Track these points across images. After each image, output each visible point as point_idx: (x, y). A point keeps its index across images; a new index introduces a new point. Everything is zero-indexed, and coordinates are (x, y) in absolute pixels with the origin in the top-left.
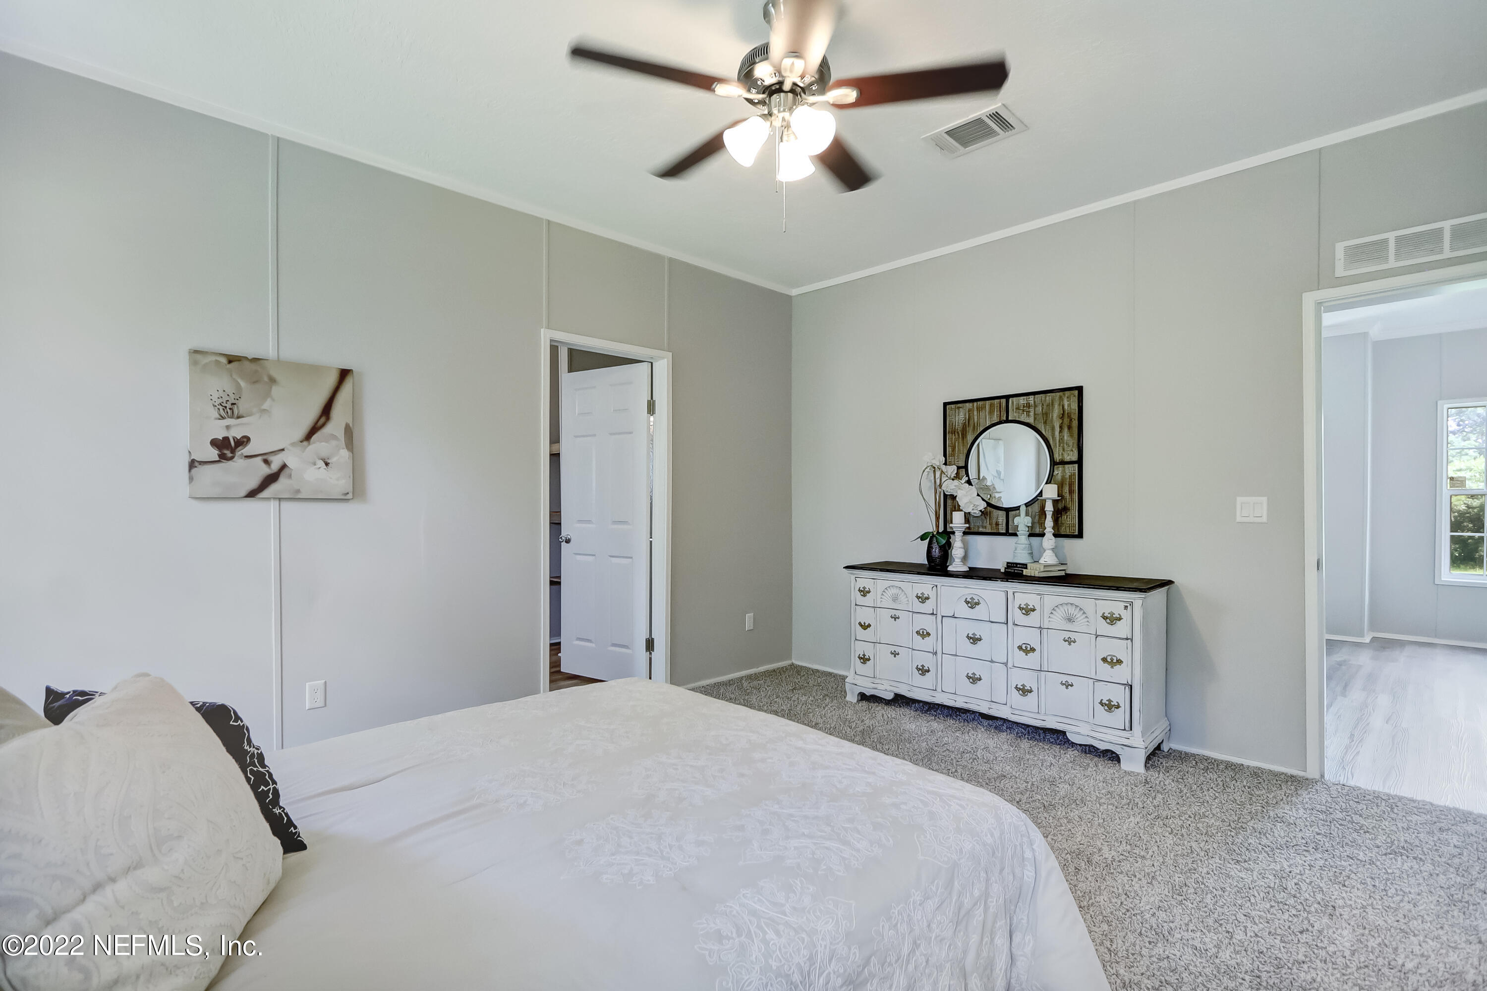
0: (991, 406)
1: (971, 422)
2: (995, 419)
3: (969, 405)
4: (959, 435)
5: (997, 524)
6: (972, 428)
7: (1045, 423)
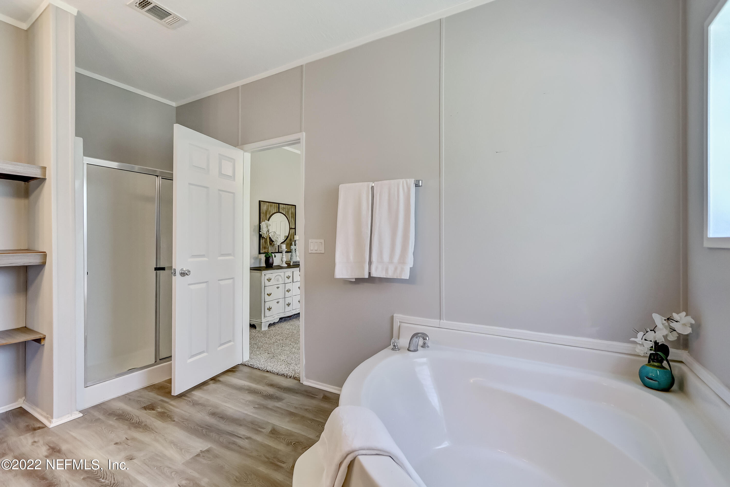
0: (274, 205)
1: (268, 211)
2: (276, 211)
3: (268, 203)
4: (264, 215)
5: (276, 249)
6: (268, 213)
7: (288, 215)
